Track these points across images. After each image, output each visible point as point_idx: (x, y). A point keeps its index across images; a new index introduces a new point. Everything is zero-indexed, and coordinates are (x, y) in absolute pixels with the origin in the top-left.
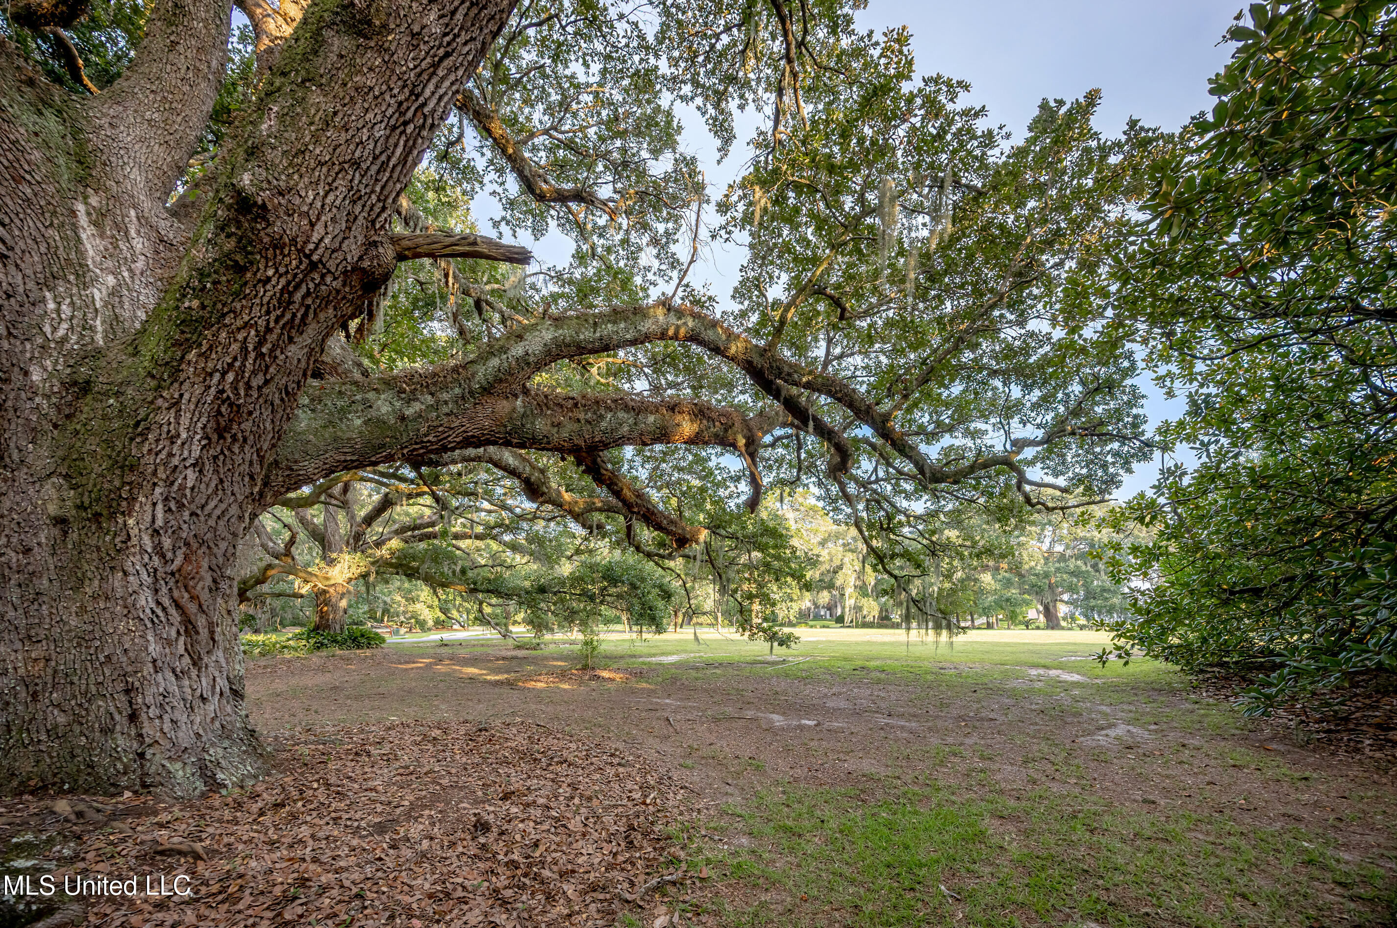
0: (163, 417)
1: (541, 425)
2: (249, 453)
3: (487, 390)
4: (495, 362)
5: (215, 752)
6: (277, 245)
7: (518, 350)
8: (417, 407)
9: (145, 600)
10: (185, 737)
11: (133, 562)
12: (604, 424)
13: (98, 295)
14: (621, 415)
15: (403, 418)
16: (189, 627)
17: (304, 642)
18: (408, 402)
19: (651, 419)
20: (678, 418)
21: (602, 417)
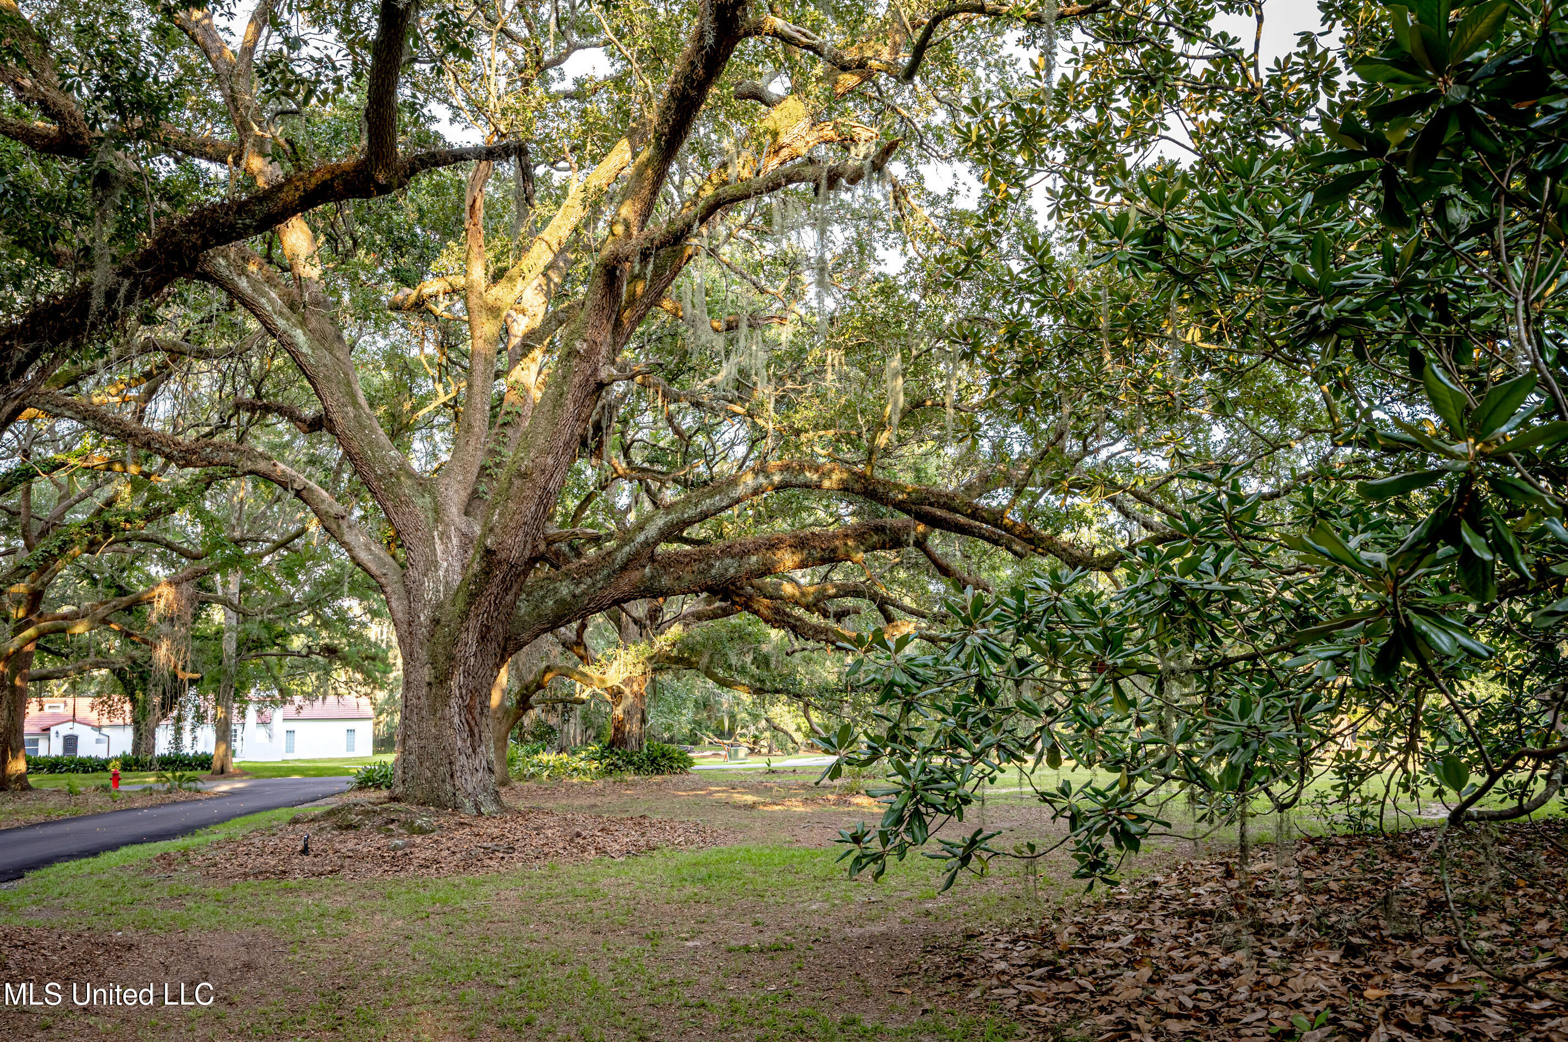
0: (464, 635)
1: (666, 581)
2: (494, 644)
3: (624, 568)
4: (627, 549)
5: (481, 798)
6: (500, 562)
7: (641, 538)
8: (583, 586)
9: (456, 720)
10: (470, 790)
11: (453, 702)
12: (713, 571)
13: (441, 573)
14: (728, 561)
15: (574, 596)
16: (472, 734)
17: (596, 764)
18: (577, 585)
19: (754, 558)
20: (779, 554)
21: (712, 566)
